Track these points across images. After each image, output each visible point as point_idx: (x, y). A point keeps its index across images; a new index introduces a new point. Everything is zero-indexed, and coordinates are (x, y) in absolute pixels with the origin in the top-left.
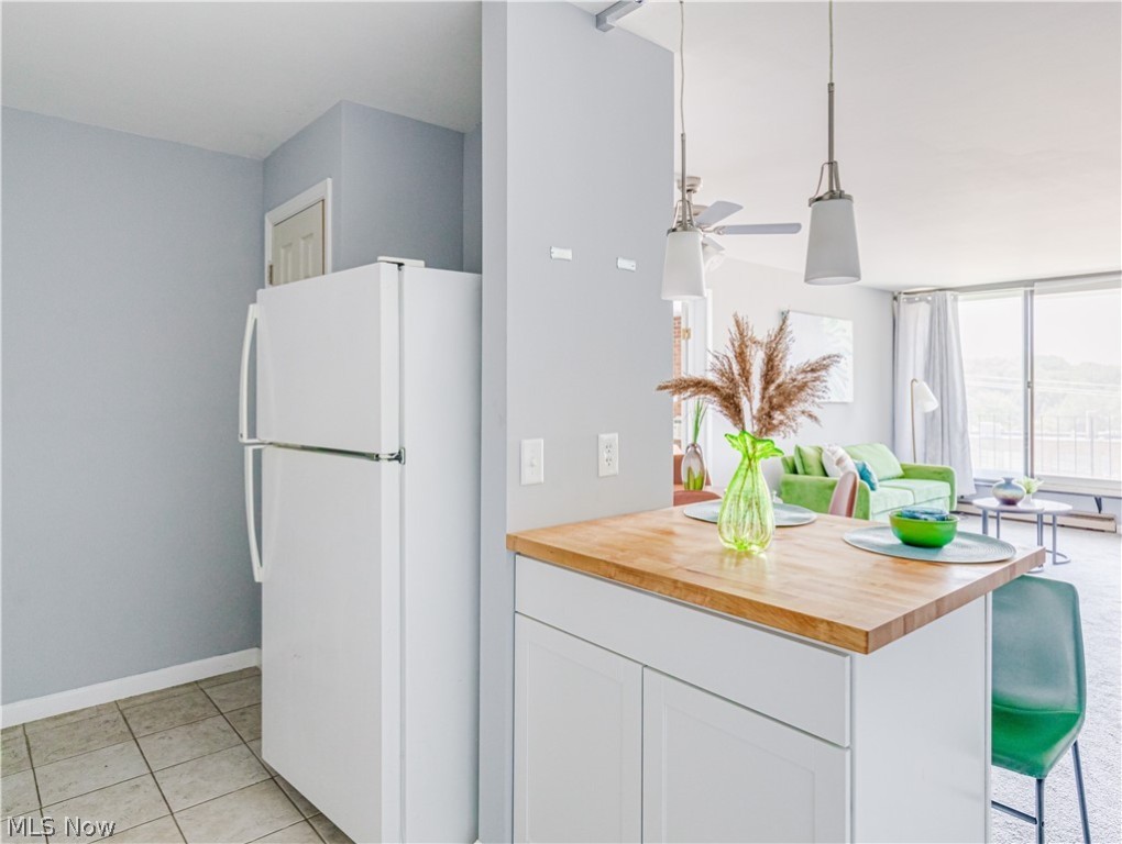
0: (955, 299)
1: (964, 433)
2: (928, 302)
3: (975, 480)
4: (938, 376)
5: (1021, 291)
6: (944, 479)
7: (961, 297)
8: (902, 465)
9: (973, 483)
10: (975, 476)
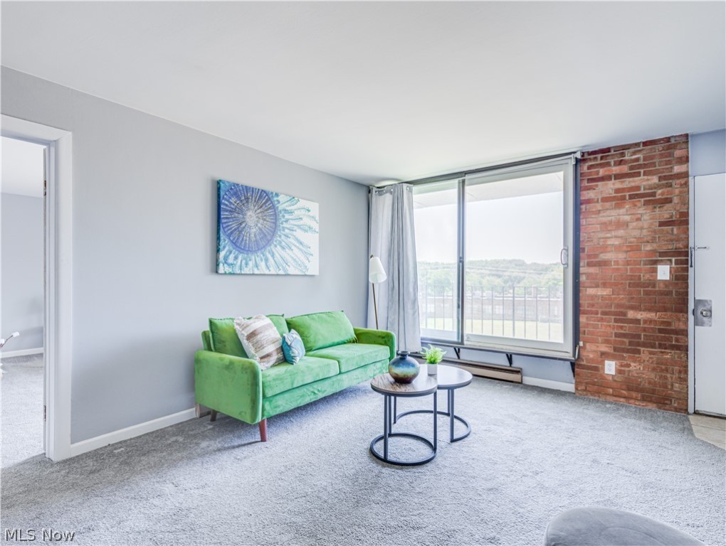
0: (411, 191)
1: (415, 301)
2: (391, 193)
3: (422, 339)
4: (396, 254)
5: (456, 182)
6: (385, 344)
7: (415, 188)
8: (355, 330)
9: (419, 341)
10: (422, 335)
